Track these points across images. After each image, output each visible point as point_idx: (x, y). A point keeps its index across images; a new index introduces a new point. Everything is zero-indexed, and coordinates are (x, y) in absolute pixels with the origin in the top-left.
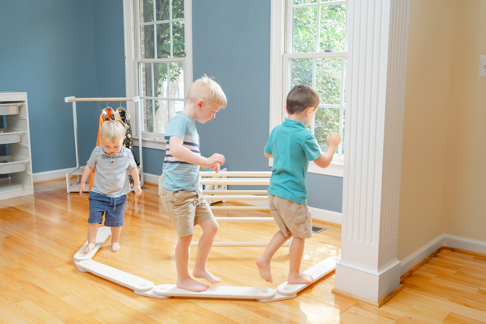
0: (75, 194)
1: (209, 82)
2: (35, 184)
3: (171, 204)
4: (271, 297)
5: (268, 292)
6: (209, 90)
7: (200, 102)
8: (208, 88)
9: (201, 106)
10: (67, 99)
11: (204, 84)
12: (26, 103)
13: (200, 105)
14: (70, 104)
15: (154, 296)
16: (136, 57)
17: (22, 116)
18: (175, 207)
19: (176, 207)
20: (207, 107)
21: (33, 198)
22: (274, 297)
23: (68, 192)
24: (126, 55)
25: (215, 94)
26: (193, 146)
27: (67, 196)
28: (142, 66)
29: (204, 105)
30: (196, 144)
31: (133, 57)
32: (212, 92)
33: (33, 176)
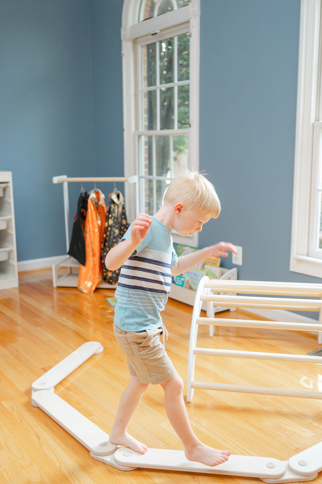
0: (62, 288)
1: (197, 178)
2: (20, 274)
3: (135, 345)
4: (278, 477)
5: (274, 467)
6: (194, 189)
7: (179, 205)
8: (193, 187)
9: (180, 212)
10: (56, 180)
11: (188, 181)
12: (11, 185)
13: (179, 210)
14: (61, 185)
15: (114, 465)
16: (137, 128)
17: (6, 199)
18: (140, 349)
19: (142, 349)
20: (187, 213)
21: (17, 292)
22: (282, 477)
23: (55, 285)
24: (125, 126)
25: (201, 196)
26: (163, 266)
27: (53, 292)
28: (143, 139)
29: (185, 210)
30: (167, 264)
31: (133, 129)
32: (198, 192)
33: (18, 266)
